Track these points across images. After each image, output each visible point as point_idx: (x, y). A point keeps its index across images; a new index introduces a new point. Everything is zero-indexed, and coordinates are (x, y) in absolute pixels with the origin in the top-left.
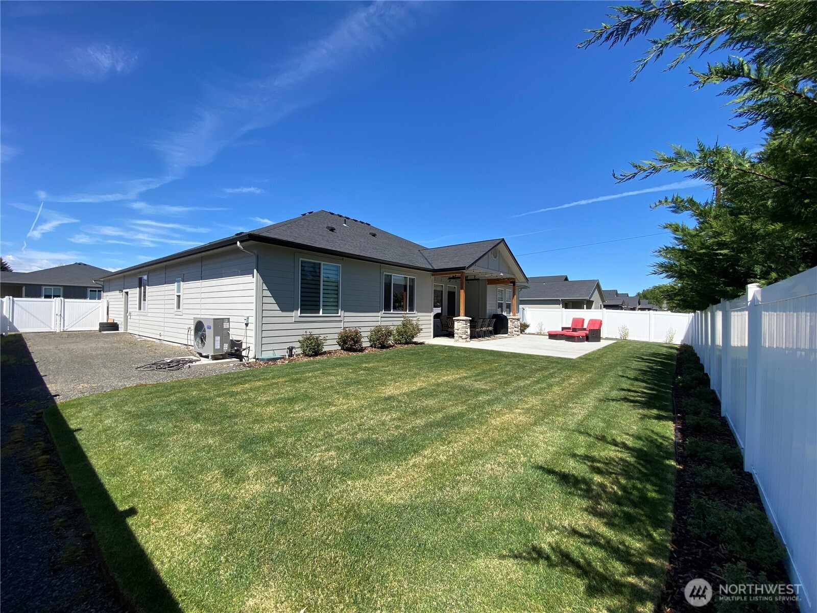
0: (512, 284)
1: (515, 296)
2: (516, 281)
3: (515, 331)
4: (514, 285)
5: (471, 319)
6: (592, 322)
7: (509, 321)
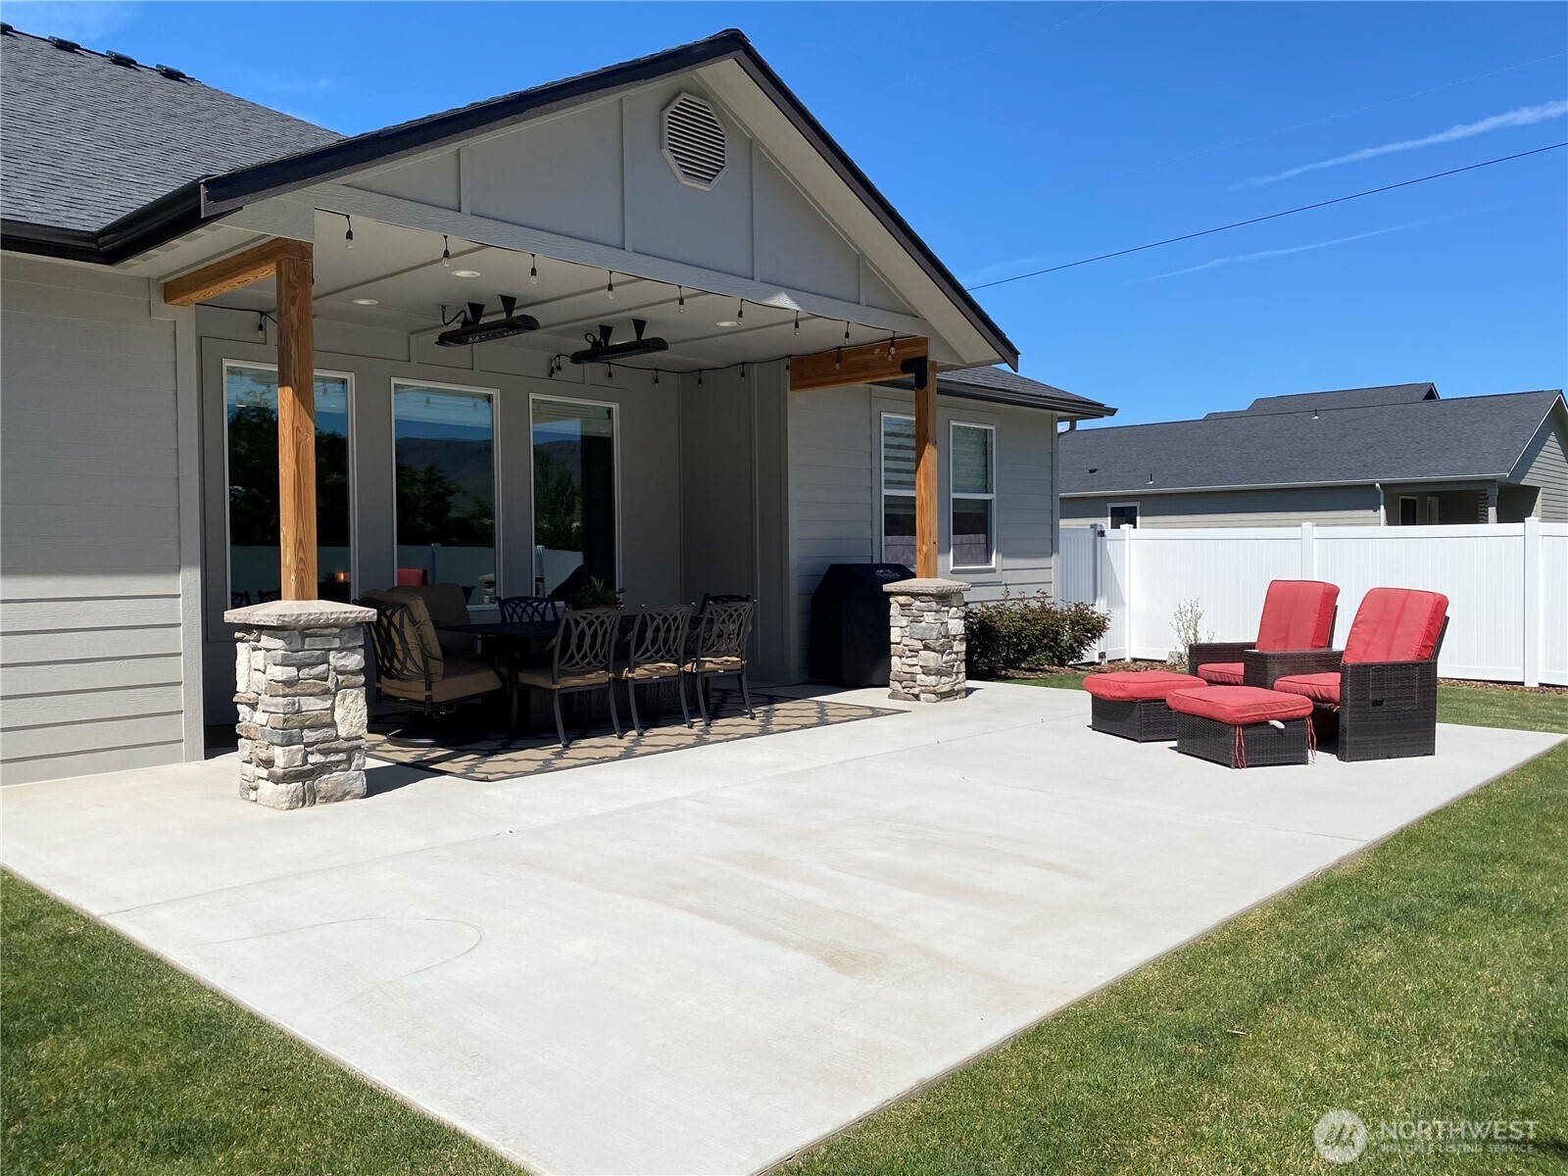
0: (910, 377)
1: (930, 453)
2: (935, 355)
3: (927, 671)
4: (921, 383)
5: (370, 613)
6: (1383, 606)
7: (894, 610)
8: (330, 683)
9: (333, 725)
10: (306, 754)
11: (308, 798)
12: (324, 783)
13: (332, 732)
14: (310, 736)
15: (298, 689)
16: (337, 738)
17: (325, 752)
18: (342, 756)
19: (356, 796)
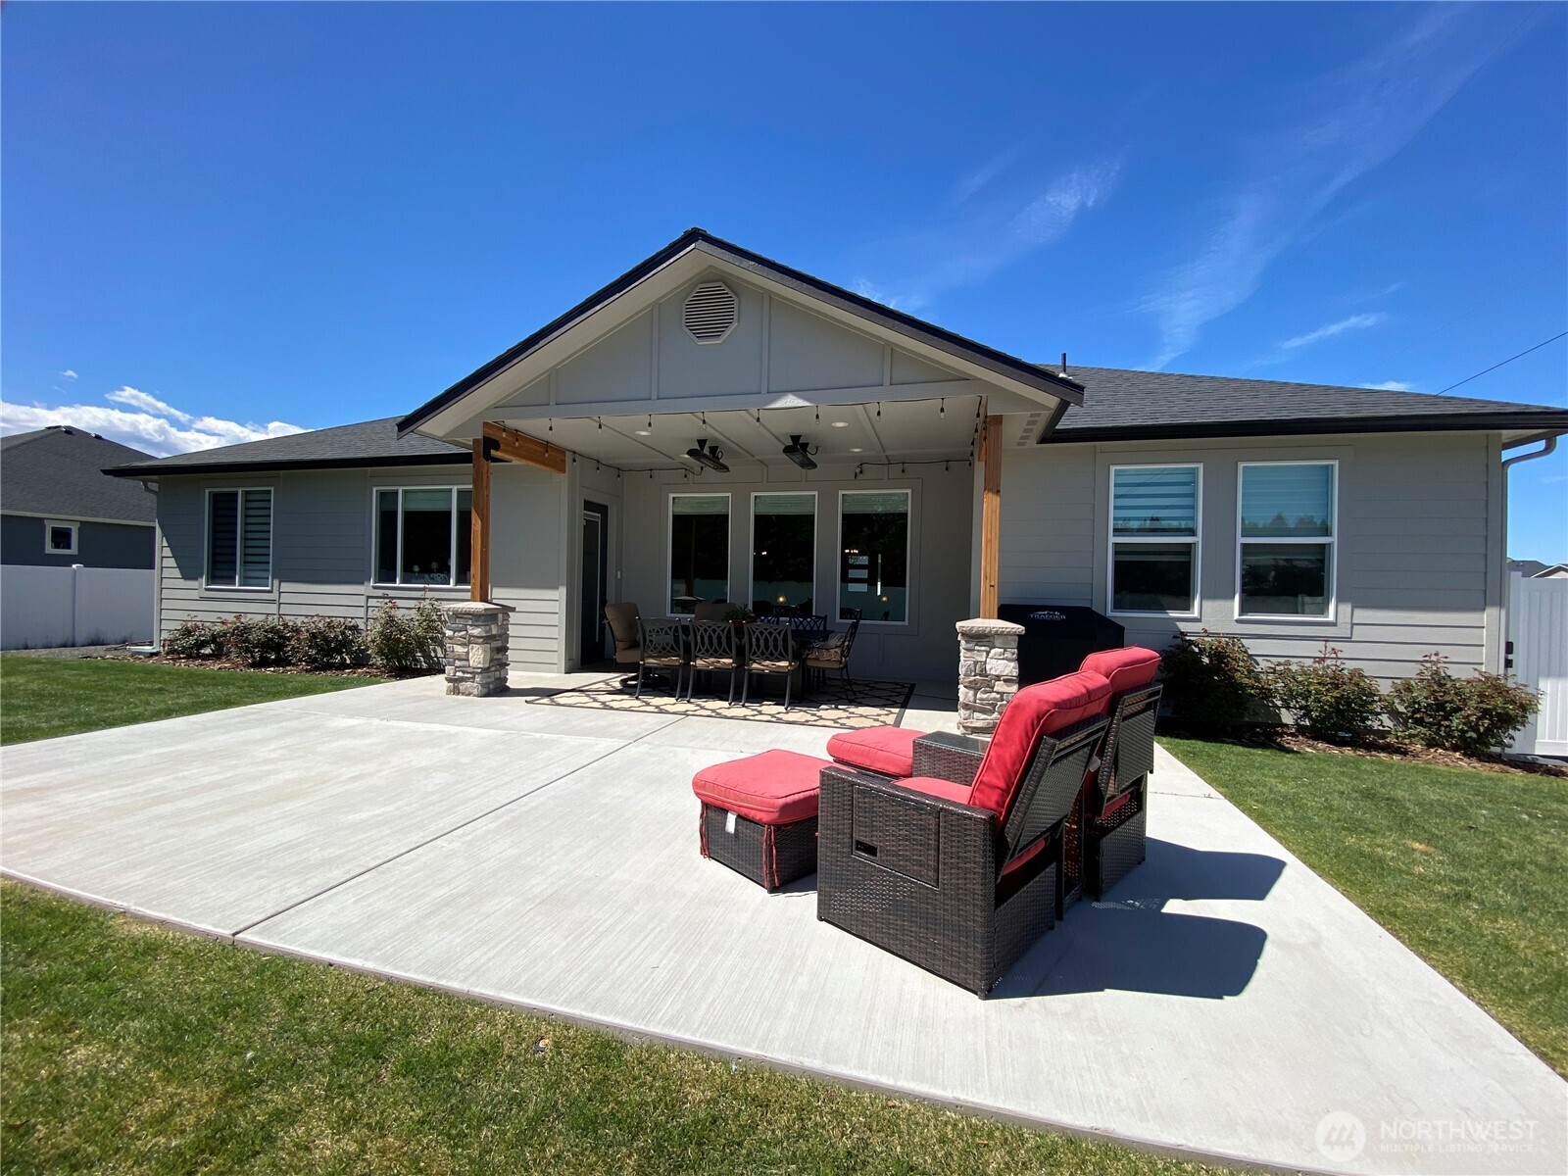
8: (466, 641)
9: (468, 660)
10: (456, 672)
11: (456, 691)
12: (462, 686)
13: (466, 663)
14: (458, 663)
15: (453, 641)
16: (469, 666)
17: (464, 672)
18: (469, 675)
19: (475, 696)
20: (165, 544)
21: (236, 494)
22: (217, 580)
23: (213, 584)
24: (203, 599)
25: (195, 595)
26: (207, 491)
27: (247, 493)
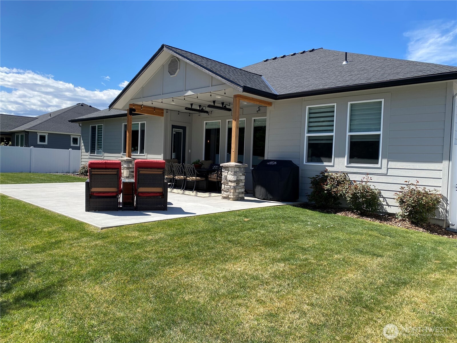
20: (82, 142)
21: (96, 126)
22: (92, 153)
23: (91, 154)
24: (89, 158)
25: (88, 157)
26: (90, 126)
27: (99, 126)
